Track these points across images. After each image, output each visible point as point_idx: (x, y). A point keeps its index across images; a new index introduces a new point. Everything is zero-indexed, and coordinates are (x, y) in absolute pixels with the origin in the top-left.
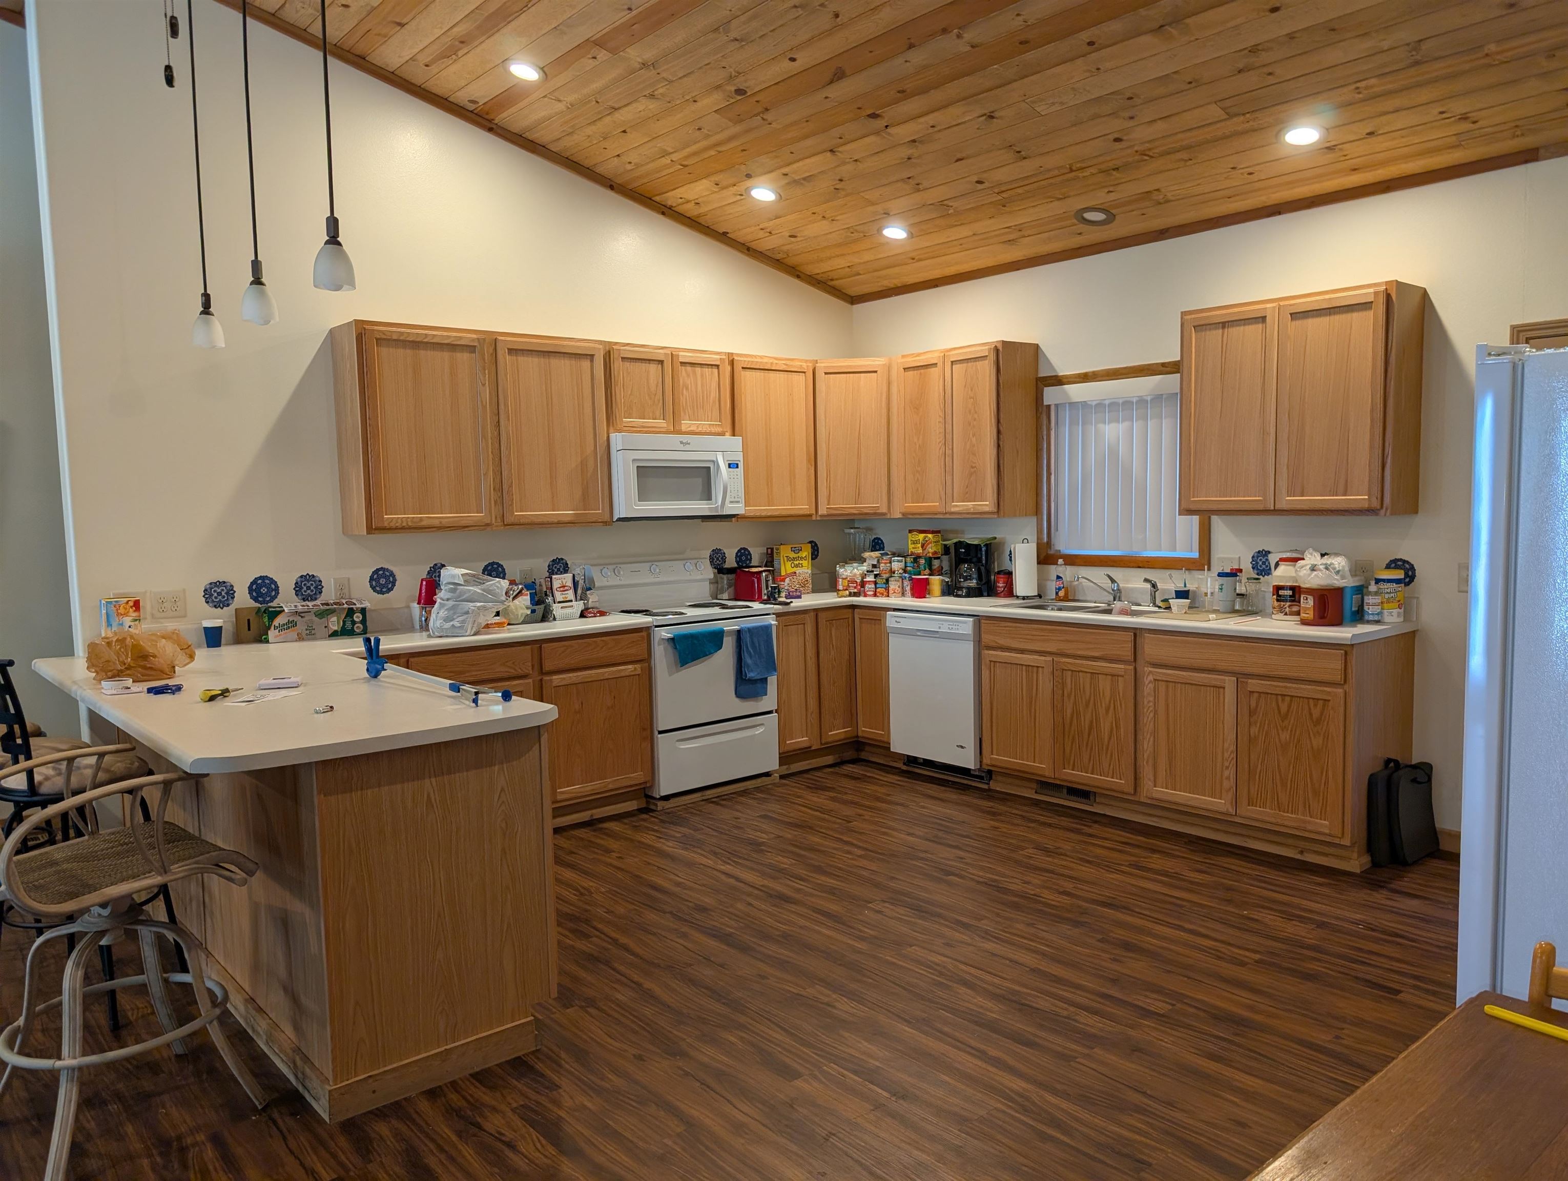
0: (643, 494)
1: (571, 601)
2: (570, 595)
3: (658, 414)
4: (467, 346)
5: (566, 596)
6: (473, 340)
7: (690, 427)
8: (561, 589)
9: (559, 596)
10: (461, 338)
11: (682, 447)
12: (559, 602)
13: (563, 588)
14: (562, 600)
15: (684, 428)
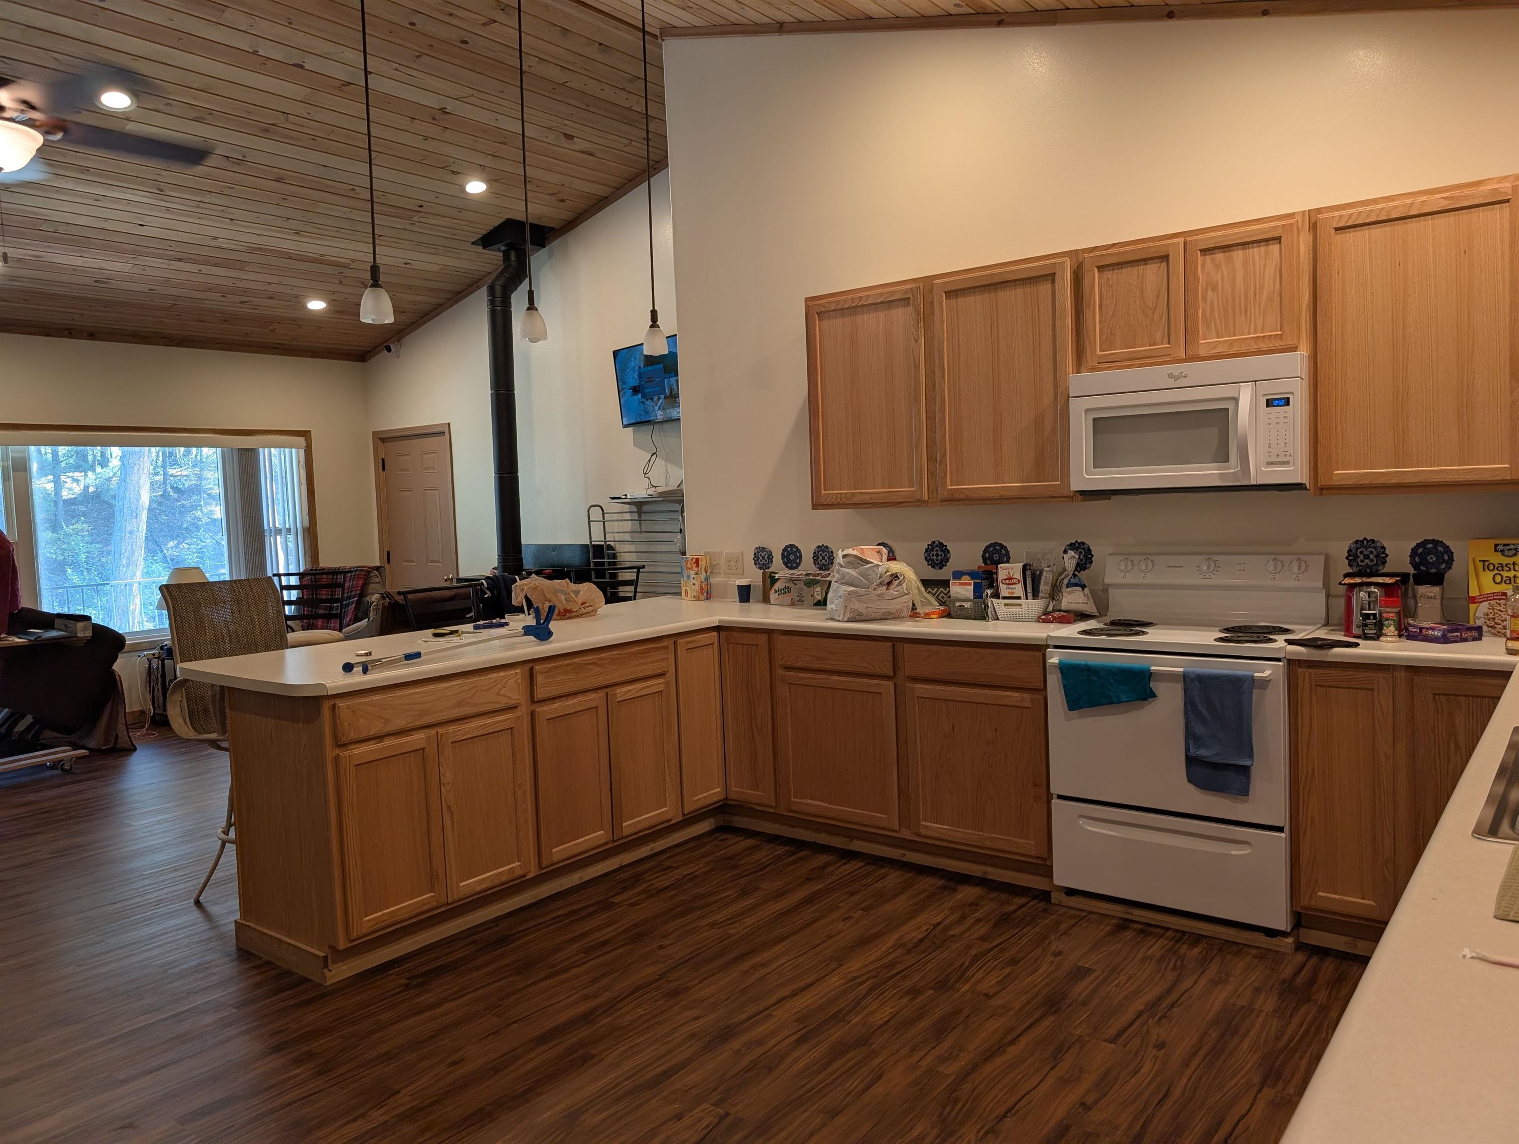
0: (1101, 459)
1: (1019, 598)
2: (1019, 590)
3: (1158, 335)
4: (901, 300)
5: (1013, 591)
6: (906, 292)
7: (1215, 347)
8: (1008, 582)
9: (1004, 591)
10: (893, 293)
11: (1171, 383)
12: (1004, 598)
13: (1010, 580)
14: (1008, 595)
15: (1202, 353)
